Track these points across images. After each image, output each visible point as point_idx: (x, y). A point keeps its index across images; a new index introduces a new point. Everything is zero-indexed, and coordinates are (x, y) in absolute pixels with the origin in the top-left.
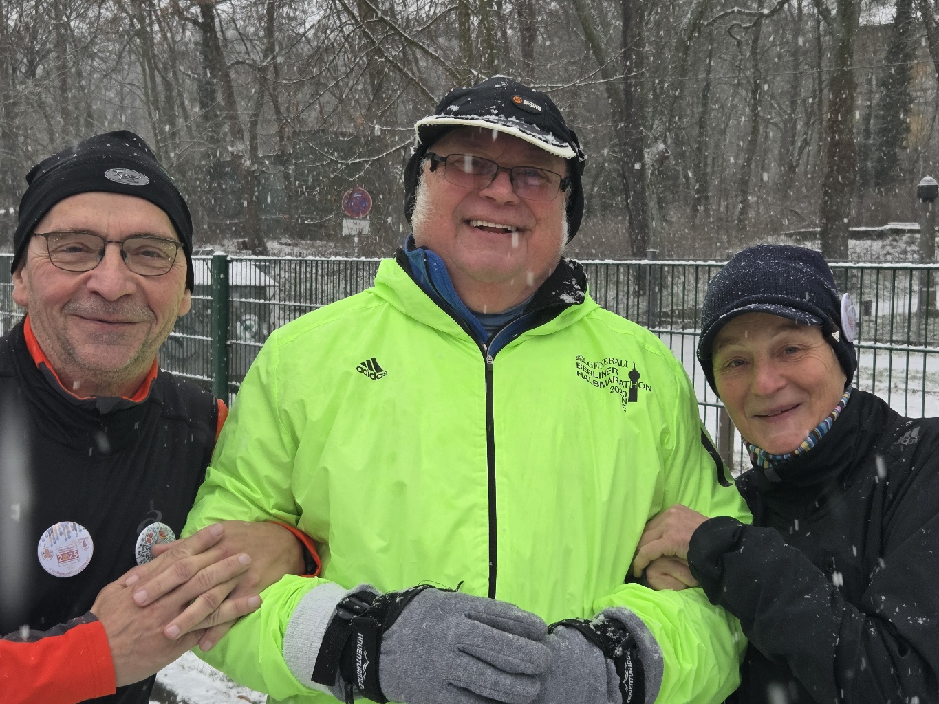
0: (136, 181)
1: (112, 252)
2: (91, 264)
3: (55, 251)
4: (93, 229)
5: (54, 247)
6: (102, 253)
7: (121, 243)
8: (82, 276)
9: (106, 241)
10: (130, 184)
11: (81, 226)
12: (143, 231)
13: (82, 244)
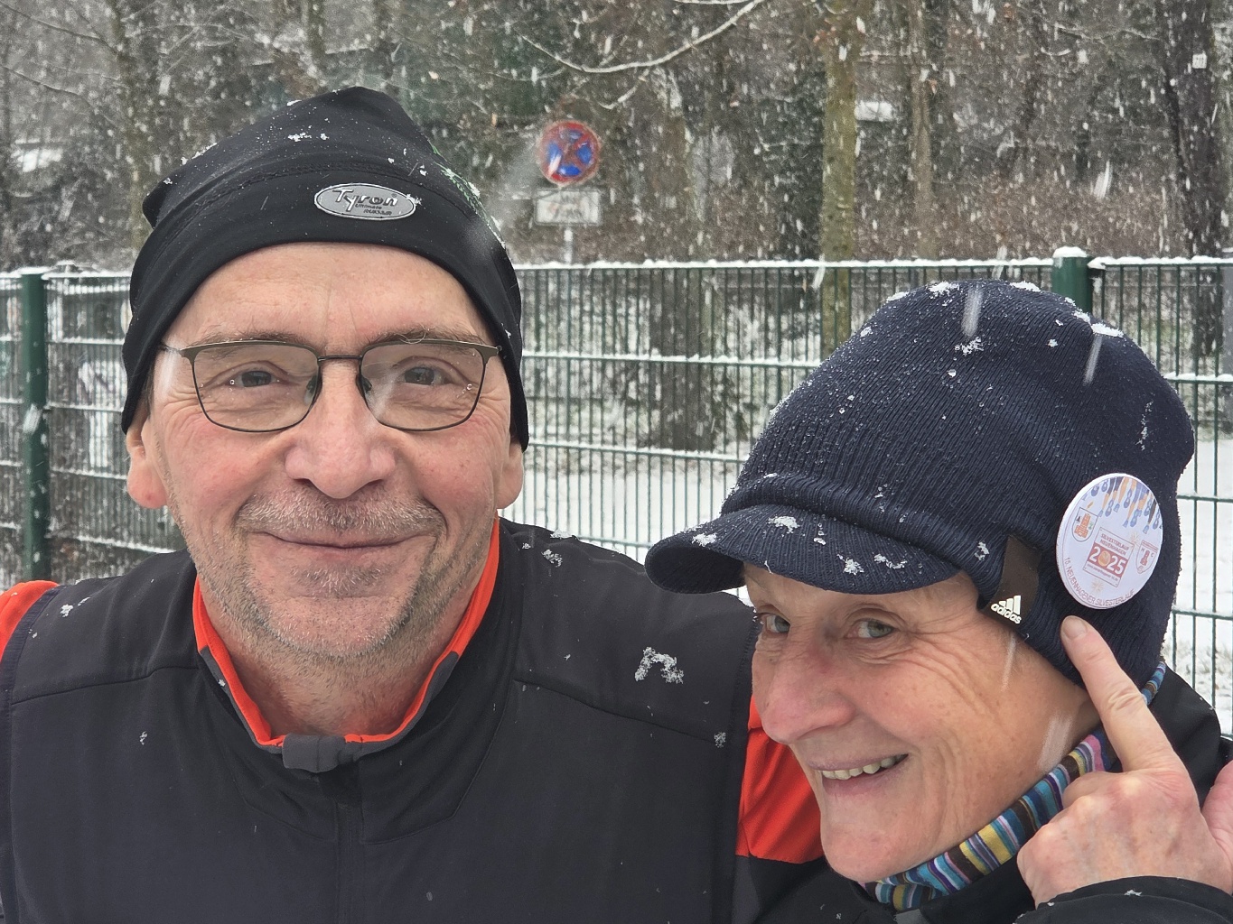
0: (385, 209)
1: (338, 379)
2: (293, 414)
3: (211, 385)
4: (293, 329)
5: (209, 375)
6: (316, 385)
7: (356, 359)
8: (275, 442)
9: (324, 358)
10: (373, 217)
11: (266, 326)
12: (407, 326)
13: (270, 364)
